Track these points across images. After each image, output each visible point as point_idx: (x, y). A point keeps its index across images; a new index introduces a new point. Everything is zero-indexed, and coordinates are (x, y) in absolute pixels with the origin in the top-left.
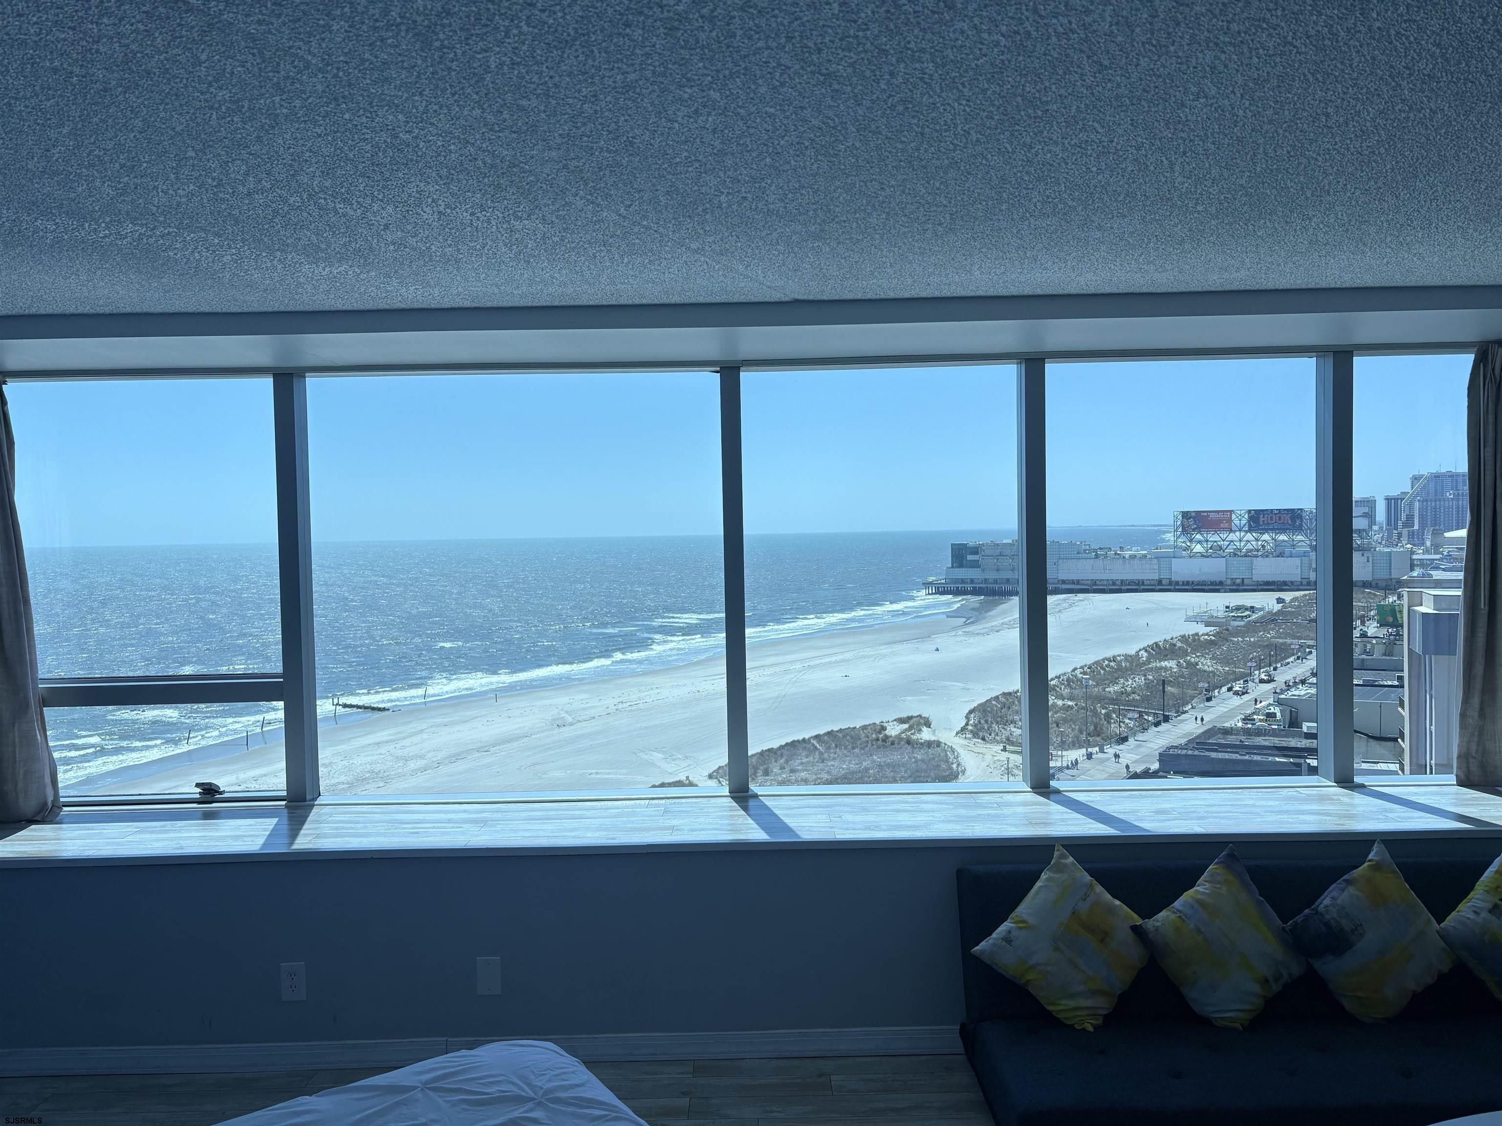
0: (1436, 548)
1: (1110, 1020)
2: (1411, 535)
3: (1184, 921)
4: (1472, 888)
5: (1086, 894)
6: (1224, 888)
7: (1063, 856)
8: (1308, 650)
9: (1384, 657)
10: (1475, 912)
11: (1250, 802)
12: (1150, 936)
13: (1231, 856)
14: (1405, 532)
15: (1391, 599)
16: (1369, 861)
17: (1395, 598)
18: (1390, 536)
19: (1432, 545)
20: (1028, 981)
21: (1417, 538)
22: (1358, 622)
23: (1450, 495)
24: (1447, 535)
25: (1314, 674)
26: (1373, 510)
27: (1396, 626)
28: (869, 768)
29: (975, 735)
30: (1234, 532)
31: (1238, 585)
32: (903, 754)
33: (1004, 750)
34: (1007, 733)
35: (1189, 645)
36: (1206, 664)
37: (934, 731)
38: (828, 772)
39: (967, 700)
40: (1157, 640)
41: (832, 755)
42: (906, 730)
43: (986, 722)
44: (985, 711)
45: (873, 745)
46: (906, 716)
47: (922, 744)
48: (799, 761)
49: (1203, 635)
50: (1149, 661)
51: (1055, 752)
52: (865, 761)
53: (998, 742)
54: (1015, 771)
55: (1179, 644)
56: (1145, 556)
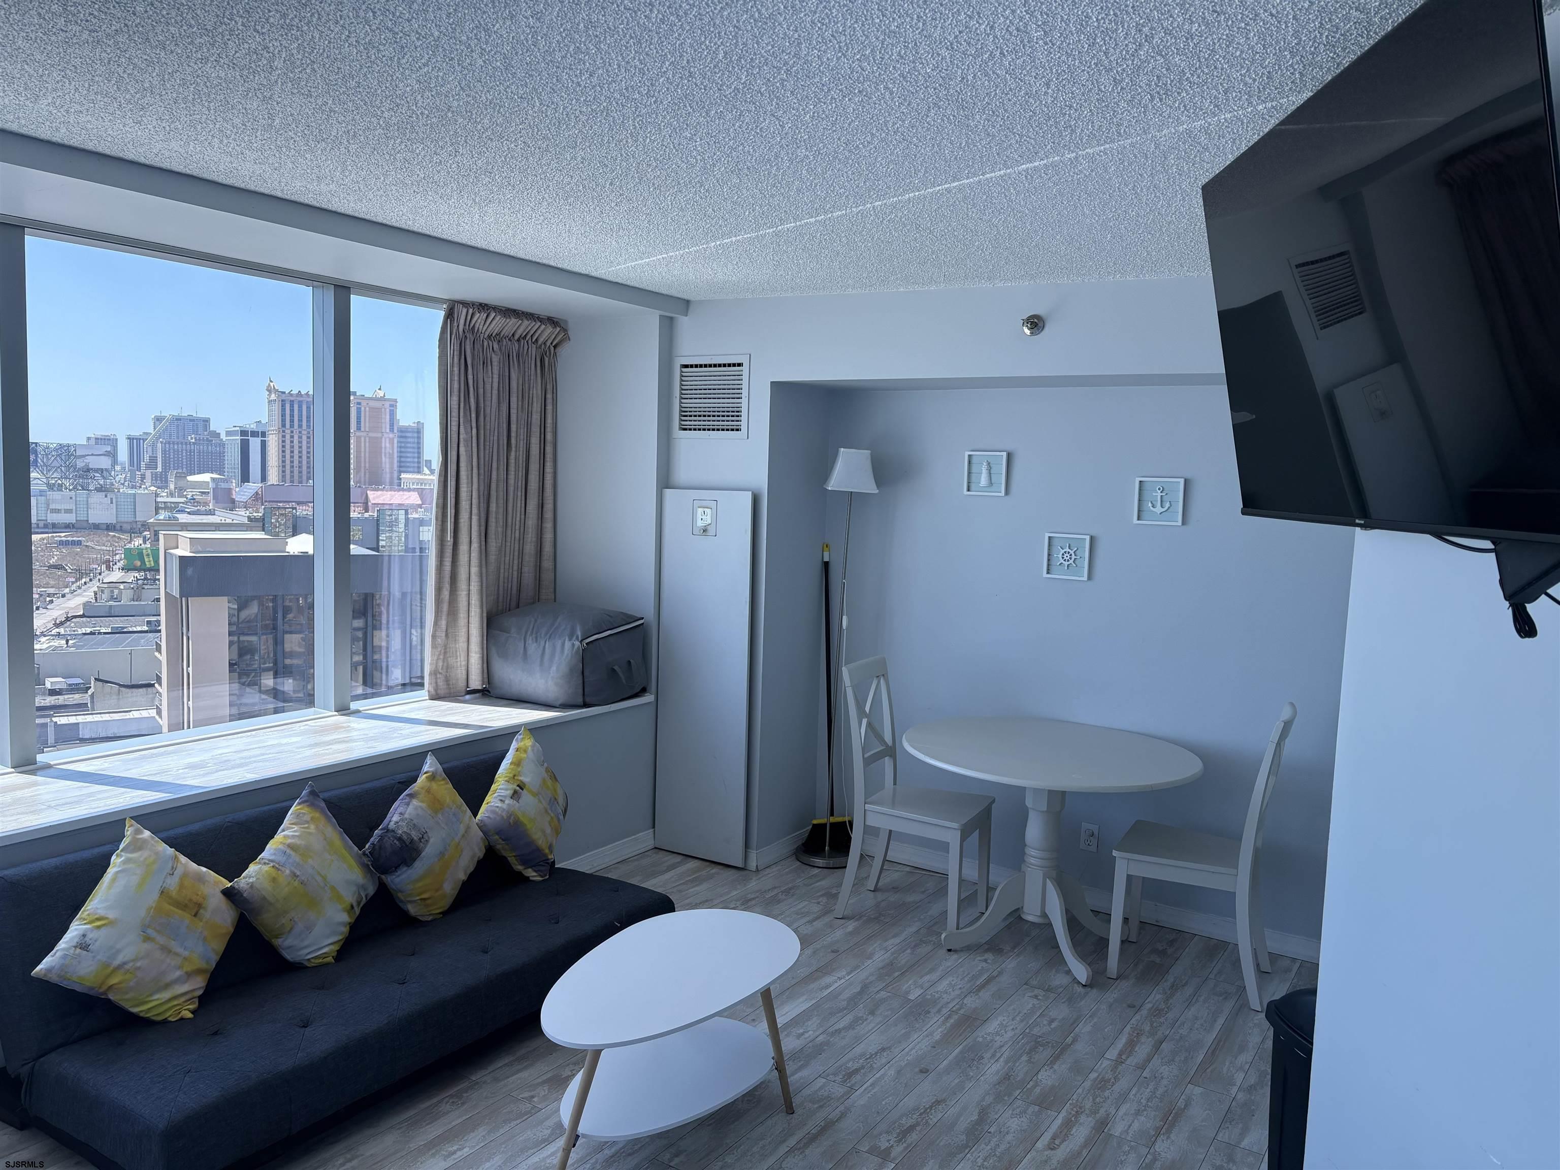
0: (180, 491)
1: (206, 999)
2: (155, 477)
3: (279, 870)
4: (491, 781)
5: (173, 867)
6: (312, 827)
7: (138, 832)
8: (48, 599)
9: (132, 603)
10: (501, 800)
11: (276, 742)
12: (245, 895)
13: (313, 793)
14: (148, 474)
15: (138, 542)
16: (425, 773)
17: (141, 542)
18: (133, 477)
19: (175, 488)
20: (110, 987)
21: (161, 480)
22: (104, 567)
23: (191, 439)
24: (190, 478)
25: (57, 625)
26: (115, 447)
27: (145, 571)
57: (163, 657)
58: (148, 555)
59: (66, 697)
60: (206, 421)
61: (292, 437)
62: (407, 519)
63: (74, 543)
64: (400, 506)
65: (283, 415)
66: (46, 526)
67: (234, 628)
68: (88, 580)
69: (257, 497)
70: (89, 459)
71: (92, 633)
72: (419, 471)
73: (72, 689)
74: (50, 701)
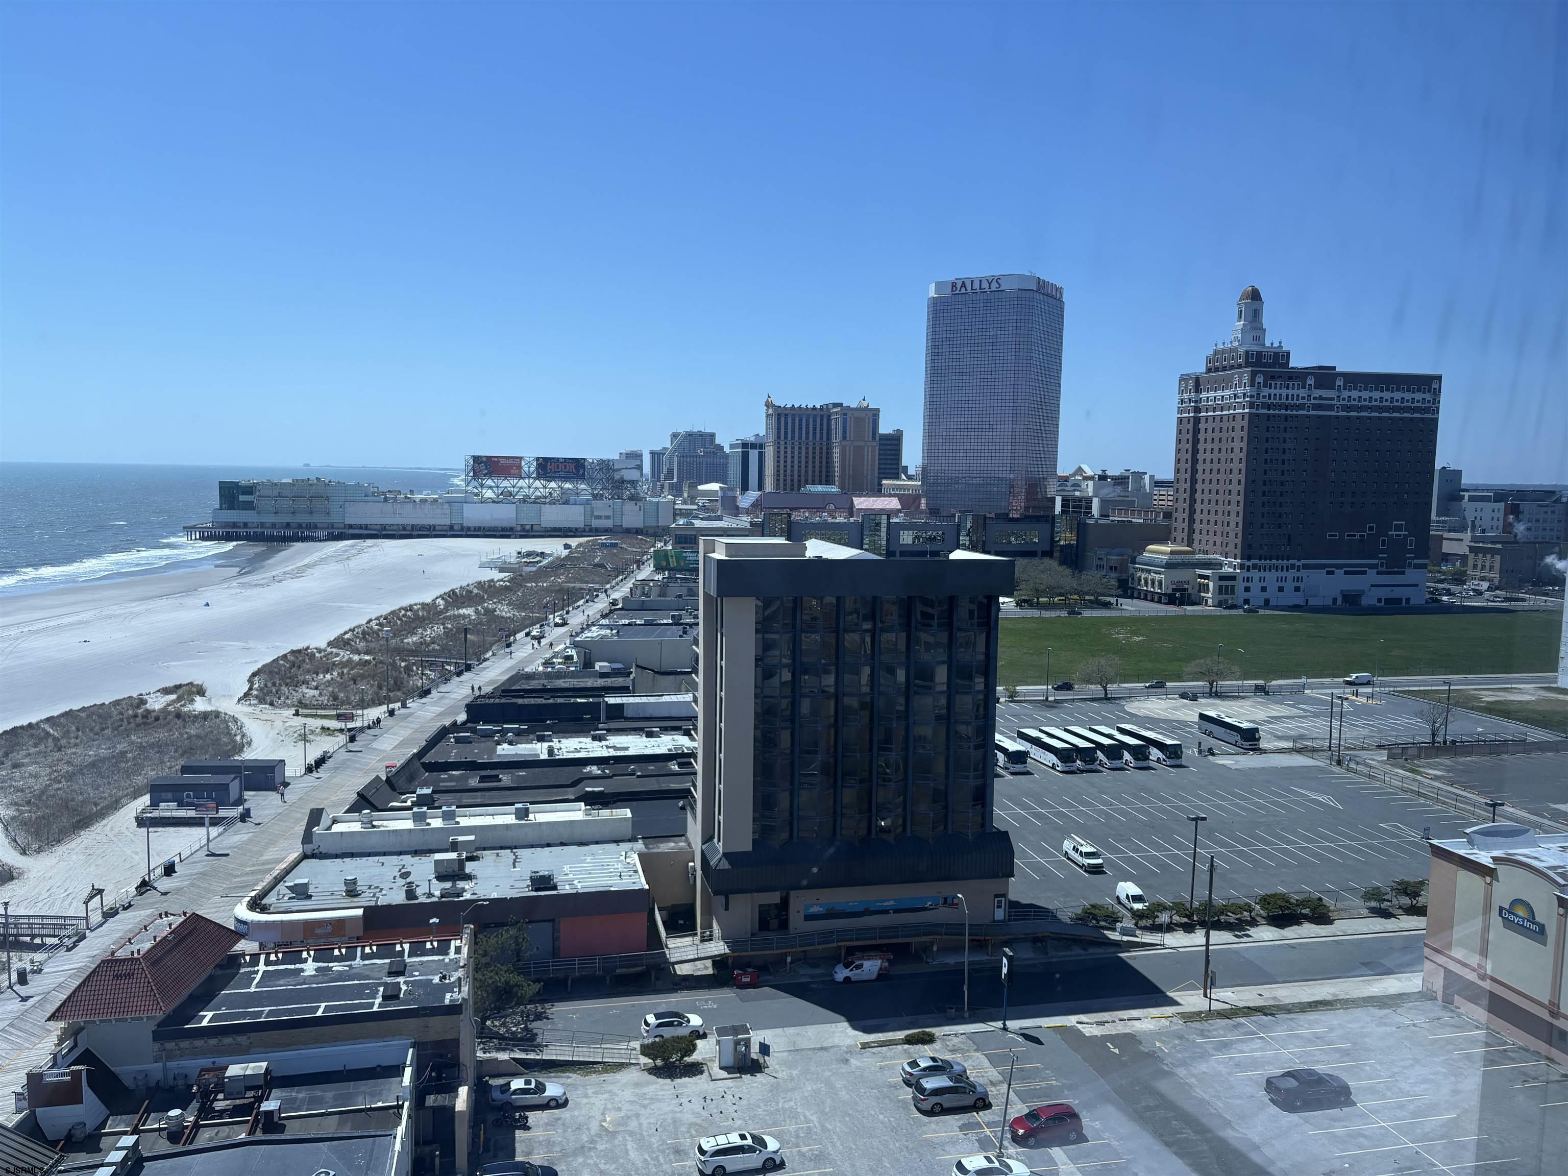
0: (692, 499)
2: (672, 487)
8: (594, 593)
9: (660, 599)
14: (667, 483)
15: (661, 544)
18: (655, 486)
19: (689, 497)
21: (676, 490)
22: (635, 566)
23: (701, 452)
24: (700, 487)
25: (604, 616)
26: (641, 462)
28: (126, 752)
29: (262, 700)
30: (523, 478)
31: (528, 531)
32: (171, 730)
33: (297, 714)
34: (299, 695)
35: (485, 591)
36: (504, 610)
37: (210, 700)
38: (68, 762)
39: (248, 661)
40: (454, 587)
41: (72, 741)
42: (174, 702)
43: (274, 684)
44: (271, 672)
45: (129, 723)
46: (172, 685)
47: (195, 716)
48: (24, 753)
49: (498, 581)
50: (446, 609)
51: (354, 712)
52: (120, 743)
53: (289, 707)
54: (311, 737)
55: (475, 591)
56: (435, 500)
57: (700, 650)
58: (670, 556)
59: (612, 679)
60: (712, 436)
61: (786, 448)
62: (889, 523)
63: (611, 545)
64: (882, 512)
65: (779, 428)
66: (591, 530)
67: (759, 626)
68: (624, 577)
69: (756, 505)
70: (624, 472)
71: (629, 624)
72: (897, 478)
73: (615, 673)
74: (600, 682)
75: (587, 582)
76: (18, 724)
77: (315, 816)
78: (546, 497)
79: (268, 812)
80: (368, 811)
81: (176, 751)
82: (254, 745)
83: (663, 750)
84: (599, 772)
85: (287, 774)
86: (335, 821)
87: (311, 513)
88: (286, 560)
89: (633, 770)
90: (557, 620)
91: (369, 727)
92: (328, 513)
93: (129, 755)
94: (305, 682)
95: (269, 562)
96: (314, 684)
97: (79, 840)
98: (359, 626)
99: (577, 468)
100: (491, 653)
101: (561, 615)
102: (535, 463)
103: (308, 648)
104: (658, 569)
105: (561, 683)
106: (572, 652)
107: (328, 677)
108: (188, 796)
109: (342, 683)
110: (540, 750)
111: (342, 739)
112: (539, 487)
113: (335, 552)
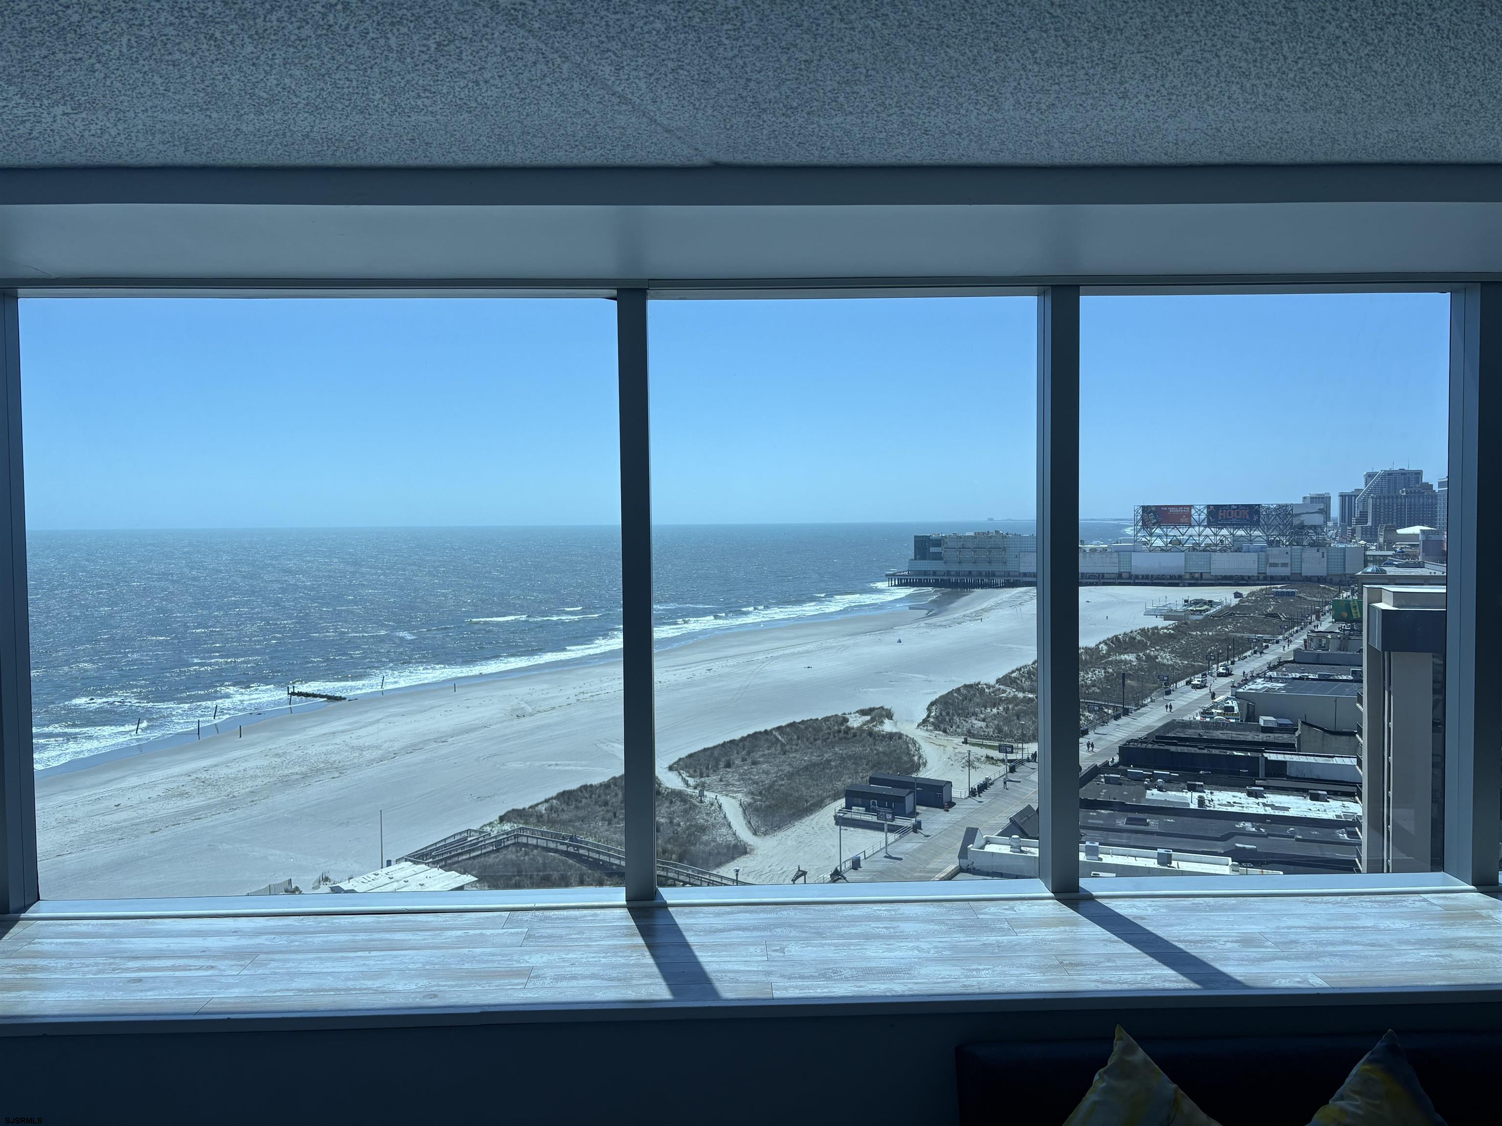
0: (1389, 544)
2: (1365, 531)
6: (1387, 1108)
8: (1264, 644)
9: (1339, 652)
14: (1359, 528)
15: (1346, 594)
17: (1349, 594)
18: (1344, 532)
19: (1384, 541)
21: (1370, 535)
22: (1314, 617)
23: (1403, 492)
24: (1399, 531)
25: (1271, 669)
26: (1328, 506)
27: (1351, 622)
28: (830, 761)
29: (937, 727)
30: (1193, 526)
31: (1197, 579)
32: (864, 746)
33: (965, 742)
34: (968, 726)
35: (1148, 638)
36: (1166, 658)
37: (896, 723)
38: (790, 764)
39: (929, 691)
40: (1117, 633)
41: (794, 747)
42: (868, 722)
43: (948, 714)
44: (946, 703)
45: (834, 737)
46: (867, 707)
47: (883, 736)
48: (760, 753)
49: (1162, 628)
50: (1108, 654)
51: (1015, 745)
52: (826, 752)
53: (959, 735)
54: (976, 764)
55: (1139, 638)
56: (1105, 550)
57: (1364, 709)
58: (1355, 607)
59: (1276, 735)
60: (1419, 474)
63: (1288, 594)
66: (1265, 578)
68: (1299, 628)
70: (1304, 517)
71: (1300, 678)
73: (1282, 729)
74: (1262, 737)
75: (1257, 632)
76: (758, 730)
77: (971, 834)
78: (1217, 545)
79: (936, 826)
80: (1017, 836)
81: (867, 764)
82: (929, 766)
83: (1330, 815)
84: (1254, 829)
85: (954, 794)
86: (988, 842)
87: (990, 562)
88: (967, 604)
89: (1293, 832)
90: (1221, 670)
91: (1028, 760)
92: (1005, 563)
93: (833, 764)
94: (975, 714)
95: (953, 605)
96: (982, 716)
97: (793, 829)
98: (1025, 666)
99: (1250, 514)
100: (1149, 700)
101: (1224, 665)
102: (1205, 511)
103: (979, 683)
104: (1337, 619)
105: (1218, 734)
106: (1234, 704)
107: (995, 711)
108: (874, 804)
109: (1007, 718)
110: (1191, 799)
111: (1003, 769)
112: (1209, 535)
113: (1010, 597)
